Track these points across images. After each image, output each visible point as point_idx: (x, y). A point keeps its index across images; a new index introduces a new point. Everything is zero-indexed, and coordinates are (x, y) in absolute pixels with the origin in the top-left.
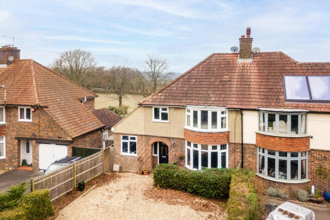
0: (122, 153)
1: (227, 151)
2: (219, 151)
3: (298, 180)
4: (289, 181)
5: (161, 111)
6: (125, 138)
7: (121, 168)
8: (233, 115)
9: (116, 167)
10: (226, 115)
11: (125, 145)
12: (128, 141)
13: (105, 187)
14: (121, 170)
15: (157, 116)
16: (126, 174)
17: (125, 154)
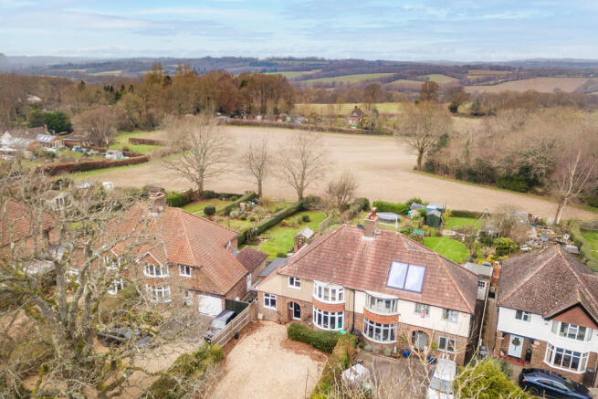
0: (265, 306)
1: (343, 315)
2: (337, 316)
3: (388, 342)
4: (381, 342)
5: (295, 280)
6: (267, 295)
7: (264, 317)
8: (349, 292)
9: (260, 316)
10: (343, 292)
11: (267, 301)
12: (270, 298)
13: (253, 336)
14: (264, 319)
15: (292, 283)
16: (268, 323)
17: (267, 307)
